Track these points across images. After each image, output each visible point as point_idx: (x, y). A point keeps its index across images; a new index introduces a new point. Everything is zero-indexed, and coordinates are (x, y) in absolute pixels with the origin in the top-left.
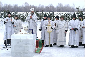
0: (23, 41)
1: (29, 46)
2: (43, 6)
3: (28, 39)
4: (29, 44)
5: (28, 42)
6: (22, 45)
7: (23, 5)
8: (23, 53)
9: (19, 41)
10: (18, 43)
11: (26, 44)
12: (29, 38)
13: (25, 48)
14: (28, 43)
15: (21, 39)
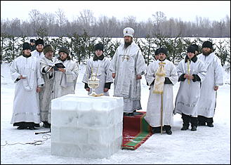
0: (83, 115)
1: (98, 128)
2: (208, 22)
3: (95, 111)
4: (99, 123)
5: (97, 118)
6: (81, 127)
7: (149, 19)
8: (85, 147)
9: (74, 116)
10: (70, 120)
11: (91, 125)
12: (99, 108)
13: (88, 135)
14: (96, 121)
15: (79, 109)
